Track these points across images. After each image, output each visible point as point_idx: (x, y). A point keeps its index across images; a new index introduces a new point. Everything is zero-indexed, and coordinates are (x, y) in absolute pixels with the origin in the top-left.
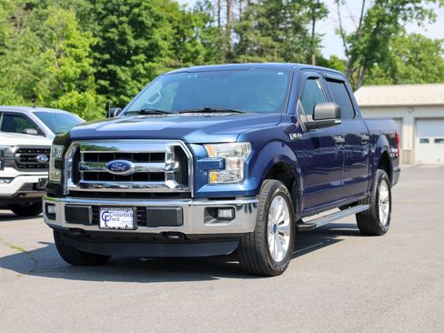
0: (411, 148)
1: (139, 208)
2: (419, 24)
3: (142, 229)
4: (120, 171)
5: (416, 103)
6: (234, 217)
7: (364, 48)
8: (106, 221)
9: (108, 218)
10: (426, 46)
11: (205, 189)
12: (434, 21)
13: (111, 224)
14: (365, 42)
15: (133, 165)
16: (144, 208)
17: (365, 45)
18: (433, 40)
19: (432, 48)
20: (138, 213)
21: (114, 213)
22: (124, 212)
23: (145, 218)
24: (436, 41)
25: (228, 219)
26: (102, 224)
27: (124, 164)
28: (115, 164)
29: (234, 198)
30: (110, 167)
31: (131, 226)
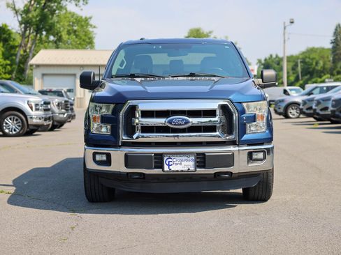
0: (82, 96)
1: (198, 154)
2: (76, 5)
3: (201, 171)
4: (180, 125)
5: (85, 63)
6: (265, 158)
7: (36, 21)
8: (169, 165)
9: (171, 163)
10: (79, 21)
11: (245, 137)
12: (87, 3)
13: (174, 168)
14: (37, 16)
15: (190, 120)
16: (203, 154)
17: (38, 19)
18: (84, 18)
19: (83, 23)
20: (198, 158)
21: (176, 159)
22: (186, 158)
23: (204, 162)
24: (86, 18)
25: (261, 160)
26: (166, 168)
27: (183, 120)
28: (176, 119)
29: (262, 144)
30: (170, 122)
31: (192, 169)
